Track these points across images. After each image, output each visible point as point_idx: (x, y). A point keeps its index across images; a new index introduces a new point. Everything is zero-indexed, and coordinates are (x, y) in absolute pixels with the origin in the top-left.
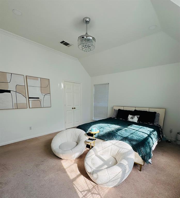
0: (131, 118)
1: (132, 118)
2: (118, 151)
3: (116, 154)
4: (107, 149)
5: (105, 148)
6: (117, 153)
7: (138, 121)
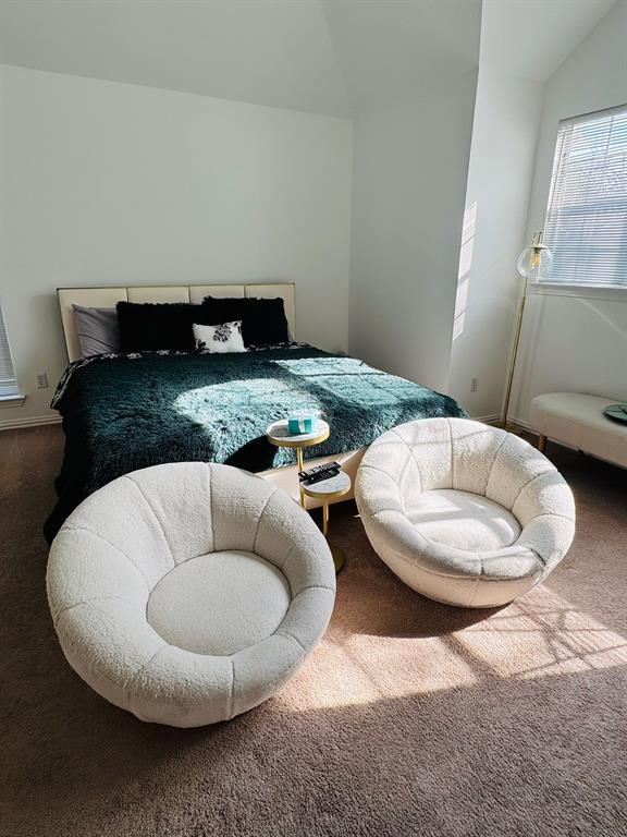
0: (215, 338)
1: (219, 337)
2: (449, 457)
3: (449, 469)
4: (406, 474)
5: (401, 476)
6: (449, 464)
7: (245, 346)
